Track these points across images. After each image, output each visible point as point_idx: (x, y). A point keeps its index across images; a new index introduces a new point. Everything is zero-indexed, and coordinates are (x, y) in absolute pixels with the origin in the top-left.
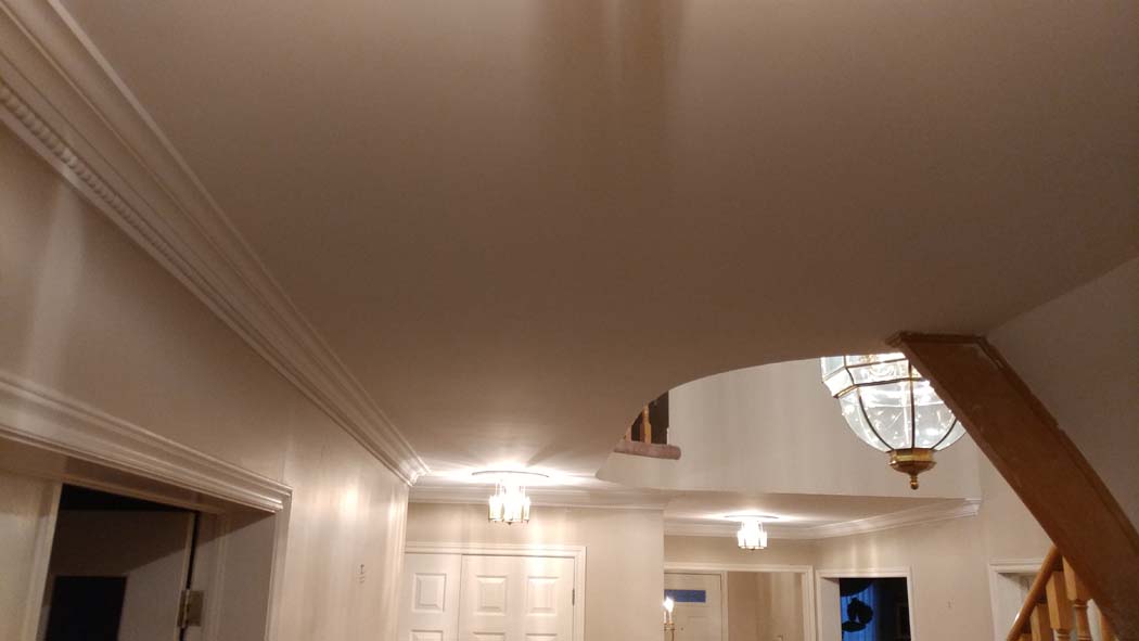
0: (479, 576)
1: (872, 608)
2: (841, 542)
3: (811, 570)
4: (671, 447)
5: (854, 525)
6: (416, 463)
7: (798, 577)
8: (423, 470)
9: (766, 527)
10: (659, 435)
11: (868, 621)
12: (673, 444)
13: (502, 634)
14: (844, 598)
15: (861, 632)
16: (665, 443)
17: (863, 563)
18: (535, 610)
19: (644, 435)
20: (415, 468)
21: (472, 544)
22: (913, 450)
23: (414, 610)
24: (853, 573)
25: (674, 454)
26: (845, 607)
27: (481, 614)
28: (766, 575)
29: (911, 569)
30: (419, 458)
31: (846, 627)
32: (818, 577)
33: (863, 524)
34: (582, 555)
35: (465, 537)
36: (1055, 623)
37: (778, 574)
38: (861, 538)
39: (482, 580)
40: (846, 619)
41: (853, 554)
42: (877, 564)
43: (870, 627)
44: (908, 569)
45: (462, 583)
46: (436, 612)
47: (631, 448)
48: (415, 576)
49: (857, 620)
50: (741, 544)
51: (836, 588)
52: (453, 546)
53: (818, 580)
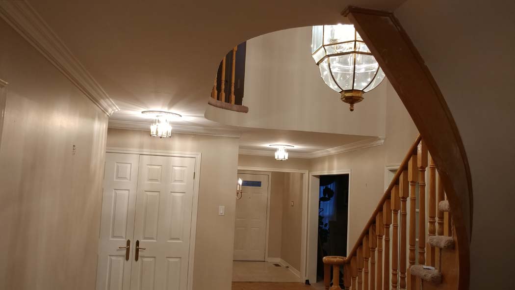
0: (148, 165)
1: (334, 191)
2: (321, 160)
3: (307, 172)
4: (244, 107)
5: (328, 151)
6: (110, 103)
7: (302, 175)
8: (115, 108)
9: (288, 151)
10: (239, 101)
11: (332, 197)
12: (245, 106)
13: (159, 192)
14: (322, 187)
15: (328, 202)
16: (241, 105)
17: (331, 168)
18: (175, 181)
19: (231, 101)
20: (110, 106)
21: (145, 150)
22: (352, 90)
23: (115, 180)
24: (326, 173)
25: (245, 110)
26: (322, 190)
27: (150, 182)
28: (288, 174)
29: (351, 170)
30: (110, 99)
31: (321, 199)
32: (310, 174)
33: (332, 151)
34: (199, 157)
35: (141, 146)
36: (410, 179)
37: (294, 173)
38: (330, 157)
39: (149, 166)
40: (322, 196)
41: (326, 165)
42: (336, 169)
43: (332, 199)
44: (350, 170)
45: (139, 168)
46: (127, 181)
47: (224, 106)
48: (116, 164)
49: (327, 196)
50: (276, 157)
51: (318, 180)
52: (135, 150)
53: (310, 176)
